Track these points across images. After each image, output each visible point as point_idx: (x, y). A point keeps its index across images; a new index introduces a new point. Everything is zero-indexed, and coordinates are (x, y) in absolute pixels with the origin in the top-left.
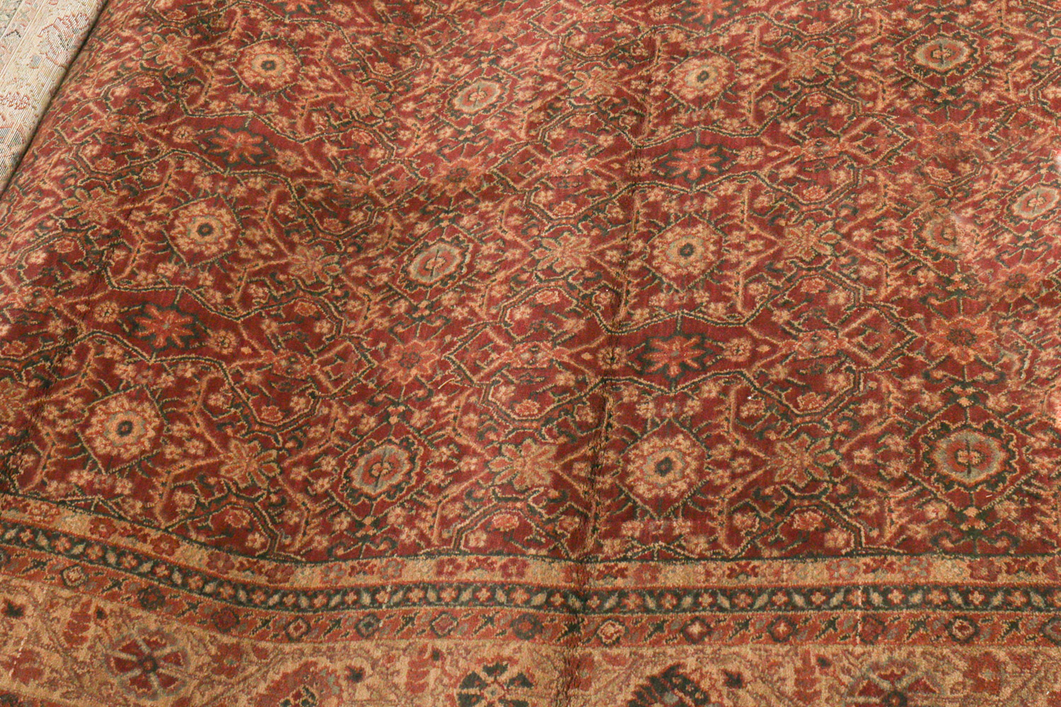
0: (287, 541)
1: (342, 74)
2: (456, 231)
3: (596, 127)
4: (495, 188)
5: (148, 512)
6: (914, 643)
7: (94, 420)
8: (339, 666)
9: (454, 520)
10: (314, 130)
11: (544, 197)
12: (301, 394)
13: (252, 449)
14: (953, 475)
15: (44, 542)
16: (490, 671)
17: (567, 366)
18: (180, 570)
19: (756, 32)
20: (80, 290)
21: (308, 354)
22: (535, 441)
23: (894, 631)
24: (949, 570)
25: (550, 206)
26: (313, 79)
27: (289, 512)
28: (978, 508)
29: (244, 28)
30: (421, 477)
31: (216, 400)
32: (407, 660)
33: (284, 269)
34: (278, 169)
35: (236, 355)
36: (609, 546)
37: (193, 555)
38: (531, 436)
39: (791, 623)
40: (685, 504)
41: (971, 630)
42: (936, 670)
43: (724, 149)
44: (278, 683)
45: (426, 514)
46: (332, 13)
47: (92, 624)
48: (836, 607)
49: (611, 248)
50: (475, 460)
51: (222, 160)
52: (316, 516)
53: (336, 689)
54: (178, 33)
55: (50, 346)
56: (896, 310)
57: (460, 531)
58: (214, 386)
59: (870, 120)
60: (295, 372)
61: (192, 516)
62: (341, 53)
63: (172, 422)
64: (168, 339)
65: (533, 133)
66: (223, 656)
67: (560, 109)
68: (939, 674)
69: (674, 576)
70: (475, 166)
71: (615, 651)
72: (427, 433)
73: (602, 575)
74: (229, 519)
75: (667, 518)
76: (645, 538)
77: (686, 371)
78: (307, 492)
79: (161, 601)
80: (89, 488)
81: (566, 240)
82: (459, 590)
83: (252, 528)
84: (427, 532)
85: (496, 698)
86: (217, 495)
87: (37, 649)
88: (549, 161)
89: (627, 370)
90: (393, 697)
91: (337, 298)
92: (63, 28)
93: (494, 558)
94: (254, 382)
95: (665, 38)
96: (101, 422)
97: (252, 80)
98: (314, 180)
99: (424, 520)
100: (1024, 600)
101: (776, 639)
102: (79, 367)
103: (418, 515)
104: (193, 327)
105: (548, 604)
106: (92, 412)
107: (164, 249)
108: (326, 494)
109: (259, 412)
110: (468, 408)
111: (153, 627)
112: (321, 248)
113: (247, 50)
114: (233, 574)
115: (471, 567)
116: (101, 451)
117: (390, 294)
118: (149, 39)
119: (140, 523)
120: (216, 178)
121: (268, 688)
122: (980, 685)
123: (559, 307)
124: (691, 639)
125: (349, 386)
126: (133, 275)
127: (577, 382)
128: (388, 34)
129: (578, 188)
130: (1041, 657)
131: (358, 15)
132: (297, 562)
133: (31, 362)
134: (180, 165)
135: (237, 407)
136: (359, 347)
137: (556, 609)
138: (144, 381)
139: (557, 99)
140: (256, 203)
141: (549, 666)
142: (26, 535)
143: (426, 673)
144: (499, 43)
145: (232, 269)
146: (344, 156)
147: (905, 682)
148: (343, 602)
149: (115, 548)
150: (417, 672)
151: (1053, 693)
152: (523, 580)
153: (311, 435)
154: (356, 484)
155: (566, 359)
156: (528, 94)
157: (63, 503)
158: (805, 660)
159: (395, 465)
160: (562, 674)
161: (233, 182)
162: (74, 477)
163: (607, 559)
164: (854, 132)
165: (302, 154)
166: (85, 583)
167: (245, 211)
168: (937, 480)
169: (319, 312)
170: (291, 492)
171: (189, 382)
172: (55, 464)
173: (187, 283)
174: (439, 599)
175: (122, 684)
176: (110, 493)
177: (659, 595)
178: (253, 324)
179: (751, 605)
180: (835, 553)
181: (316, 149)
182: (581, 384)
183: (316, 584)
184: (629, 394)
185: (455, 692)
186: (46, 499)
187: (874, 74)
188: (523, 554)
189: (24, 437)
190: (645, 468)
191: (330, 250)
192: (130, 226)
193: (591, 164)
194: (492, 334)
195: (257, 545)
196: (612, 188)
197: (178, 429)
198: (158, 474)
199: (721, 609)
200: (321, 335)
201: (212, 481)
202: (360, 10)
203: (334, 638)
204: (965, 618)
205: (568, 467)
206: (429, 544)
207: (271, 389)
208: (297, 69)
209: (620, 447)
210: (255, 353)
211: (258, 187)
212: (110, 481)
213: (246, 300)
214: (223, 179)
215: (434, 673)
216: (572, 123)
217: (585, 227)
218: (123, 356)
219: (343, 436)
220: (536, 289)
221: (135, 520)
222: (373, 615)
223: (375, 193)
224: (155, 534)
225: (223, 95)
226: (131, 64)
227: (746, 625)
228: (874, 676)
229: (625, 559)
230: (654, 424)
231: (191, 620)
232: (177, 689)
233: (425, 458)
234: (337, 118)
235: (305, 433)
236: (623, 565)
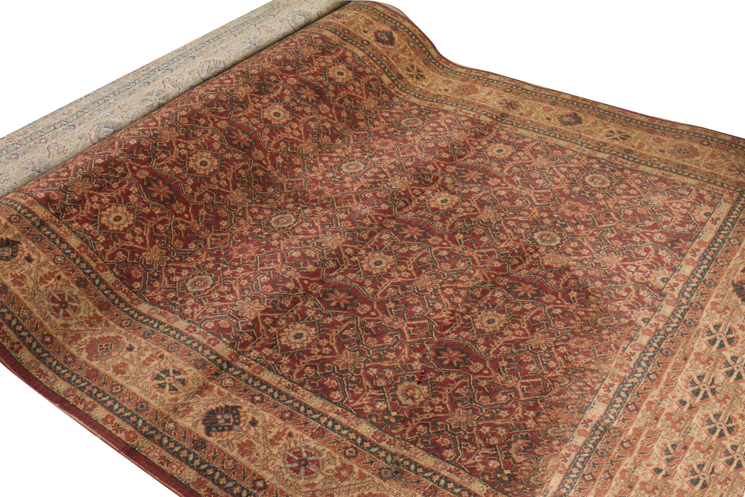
0: (148, 292)
1: (307, 134)
2: (300, 213)
3: (385, 201)
4: (328, 204)
5: (104, 252)
6: (328, 447)
7: (108, 210)
8: (128, 343)
9: (208, 314)
10: (277, 148)
11: (343, 216)
12: (196, 243)
13: (161, 252)
14: (400, 397)
15: (58, 242)
16: (174, 372)
17: (295, 281)
18: (100, 280)
19: (481, 194)
20: (140, 161)
21: (211, 230)
22: (260, 302)
23: (326, 438)
24: (366, 429)
25: (341, 220)
26: (292, 129)
27: (157, 282)
28: (398, 413)
29: (278, 95)
30: (210, 293)
31: (161, 227)
32: (151, 353)
33: (225, 194)
34: (251, 156)
35: (181, 215)
36: (255, 353)
37: (109, 277)
38: (260, 299)
39: (292, 415)
40: (293, 353)
41: (354, 454)
42: (327, 460)
43: (427, 231)
44: (104, 338)
45: (200, 307)
46: (320, 107)
47: (53, 280)
48: (313, 419)
49: (350, 248)
50: (233, 297)
51: (230, 141)
52: (165, 288)
53: (120, 350)
54: (250, 85)
55: (112, 175)
56: (436, 325)
57: (206, 319)
58: (163, 222)
59: (494, 249)
60: (200, 234)
61: (119, 263)
62: (312, 125)
63: (137, 226)
64: (159, 196)
65: (360, 190)
66: (93, 318)
67: (378, 186)
68: (327, 463)
69: (267, 376)
70: (328, 192)
71: (223, 390)
72: (225, 279)
73: (242, 362)
74: (133, 272)
75: (283, 355)
76: (269, 357)
77: (338, 306)
78: (169, 278)
79: (85, 286)
80: (88, 233)
81: (336, 236)
82: (188, 339)
83: (139, 280)
84: (195, 313)
85: (168, 382)
86: (135, 261)
87: (27, 276)
88: (356, 203)
89: (317, 295)
90: (136, 363)
91: (238, 216)
92: (212, 64)
93: (209, 334)
94: (181, 229)
95: (444, 179)
96: (110, 212)
97: (266, 117)
98: (263, 167)
99: (198, 308)
100: (384, 456)
101: (282, 418)
102: (117, 188)
103: (197, 306)
104: (172, 196)
105: (215, 361)
106: (110, 206)
107: (182, 162)
108: (175, 283)
109: (174, 241)
110: (247, 278)
111: (75, 293)
112: (247, 194)
113: (273, 104)
114: (120, 293)
115: (199, 333)
116: (103, 222)
117: (258, 223)
118: (238, 82)
119: (98, 254)
120: (222, 146)
121: (100, 338)
122: (338, 475)
123: (311, 259)
124: (253, 401)
125: (215, 249)
126: (163, 165)
127: (294, 289)
128: (339, 127)
129: (357, 219)
130: (370, 478)
131: (331, 113)
132: (146, 301)
133: (101, 177)
134: (212, 135)
135: (167, 234)
136: (231, 237)
137: (216, 364)
138: (138, 206)
139: (380, 182)
140: (231, 164)
141: (196, 382)
142: (53, 236)
143: (153, 361)
144: (379, 151)
145: (203, 183)
146: (283, 164)
147: (312, 458)
148: (148, 322)
149: (82, 258)
150: (150, 359)
151: (363, 494)
152: (213, 348)
153: (187, 259)
154: (187, 284)
155: (297, 278)
156: (372, 175)
157: (75, 232)
158: (285, 430)
159: (206, 284)
160: (199, 387)
161: (228, 151)
162: (86, 226)
163: (249, 357)
164: (482, 251)
165: (266, 155)
166: (62, 264)
167: (225, 165)
168: (392, 395)
169: (227, 217)
170: (163, 276)
171: (155, 216)
172: (82, 217)
173: (181, 179)
174: (179, 338)
175: (49, 306)
176: (94, 238)
177: (255, 379)
178: (196, 208)
179: (284, 401)
180: (330, 400)
181: (273, 157)
182: (295, 291)
183: (145, 312)
184: (309, 304)
185: (157, 372)
186: (70, 228)
187: (511, 232)
188: (221, 339)
189: (79, 202)
190: (291, 333)
191: (250, 197)
192: (175, 147)
193: (370, 213)
194: (279, 256)
195: (136, 287)
196: (371, 226)
197: (138, 230)
198: (117, 241)
199: (273, 397)
200: (221, 226)
201: (137, 255)
202: (333, 111)
203: (134, 333)
204: (355, 449)
205: (263, 317)
206: (192, 318)
207: (186, 235)
208: (288, 121)
209: (289, 321)
210: (189, 219)
211: (237, 158)
212: (98, 234)
213: (200, 198)
214: (225, 148)
215: (156, 362)
216: (378, 194)
217: (348, 235)
218: (136, 193)
219: (198, 266)
220: (309, 248)
221: (97, 252)
222: (153, 331)
223: (285, 185)
224: (100, 261)
225: (249, 117)
226: (223, 89)
227: (275, 407)
228: (303, 450)
229: (255, 361)
230: (309, 319)
231: (91, 299)
232: (68, 319)
233: (217, 287)
234: (291, 149)
235: (186, 258)
236: (252, 362)
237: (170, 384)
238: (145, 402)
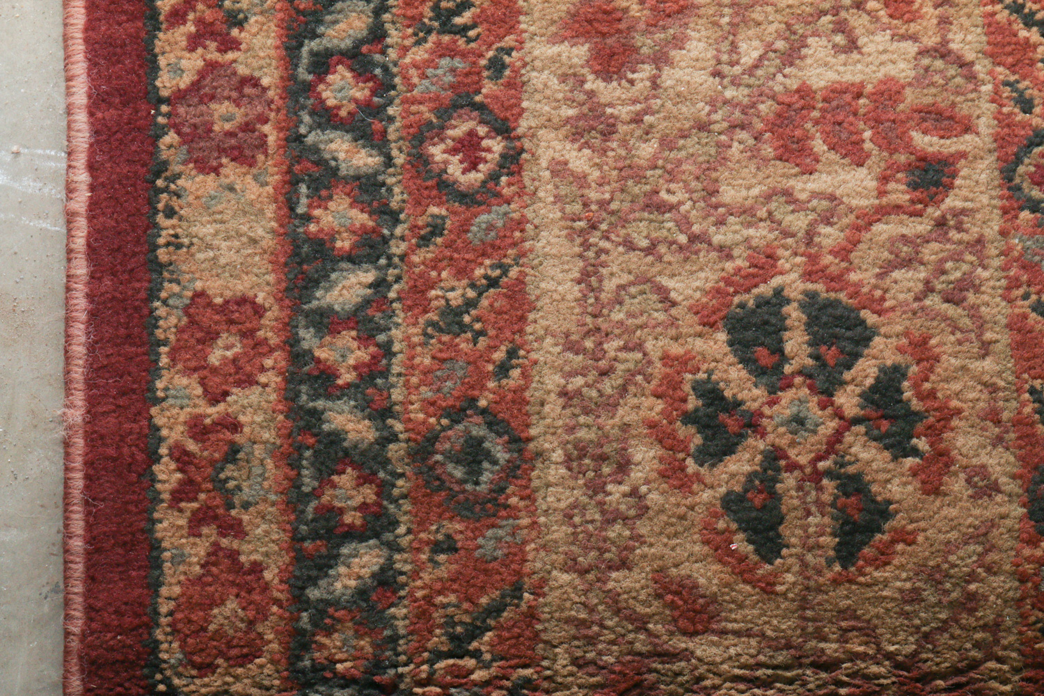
237: (774, 457)
238: (518, 442)
